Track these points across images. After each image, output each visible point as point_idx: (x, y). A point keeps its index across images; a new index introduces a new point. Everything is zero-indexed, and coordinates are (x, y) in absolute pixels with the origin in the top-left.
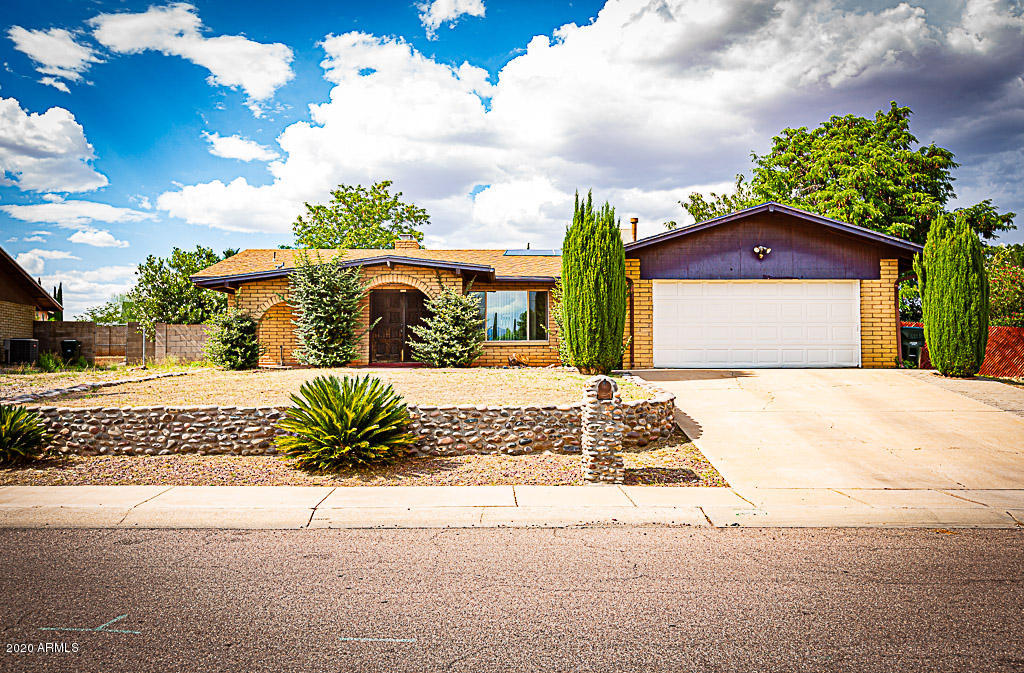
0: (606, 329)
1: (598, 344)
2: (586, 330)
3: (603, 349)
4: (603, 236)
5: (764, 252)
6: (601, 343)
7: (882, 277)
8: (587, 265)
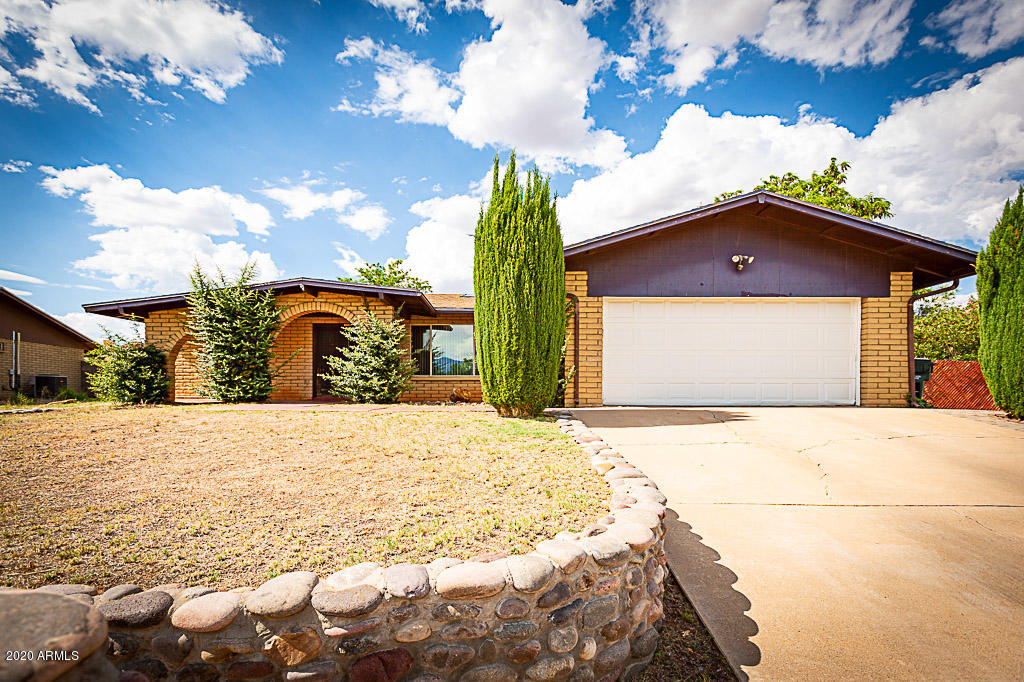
0: (533, 350)
1: (520, 373)
2: (503, 353)
3: (528, 380)
4: (530, 213)
5: (744, 262)
6: (525, 371)
7: (892, 294)
8: (504, 255)
